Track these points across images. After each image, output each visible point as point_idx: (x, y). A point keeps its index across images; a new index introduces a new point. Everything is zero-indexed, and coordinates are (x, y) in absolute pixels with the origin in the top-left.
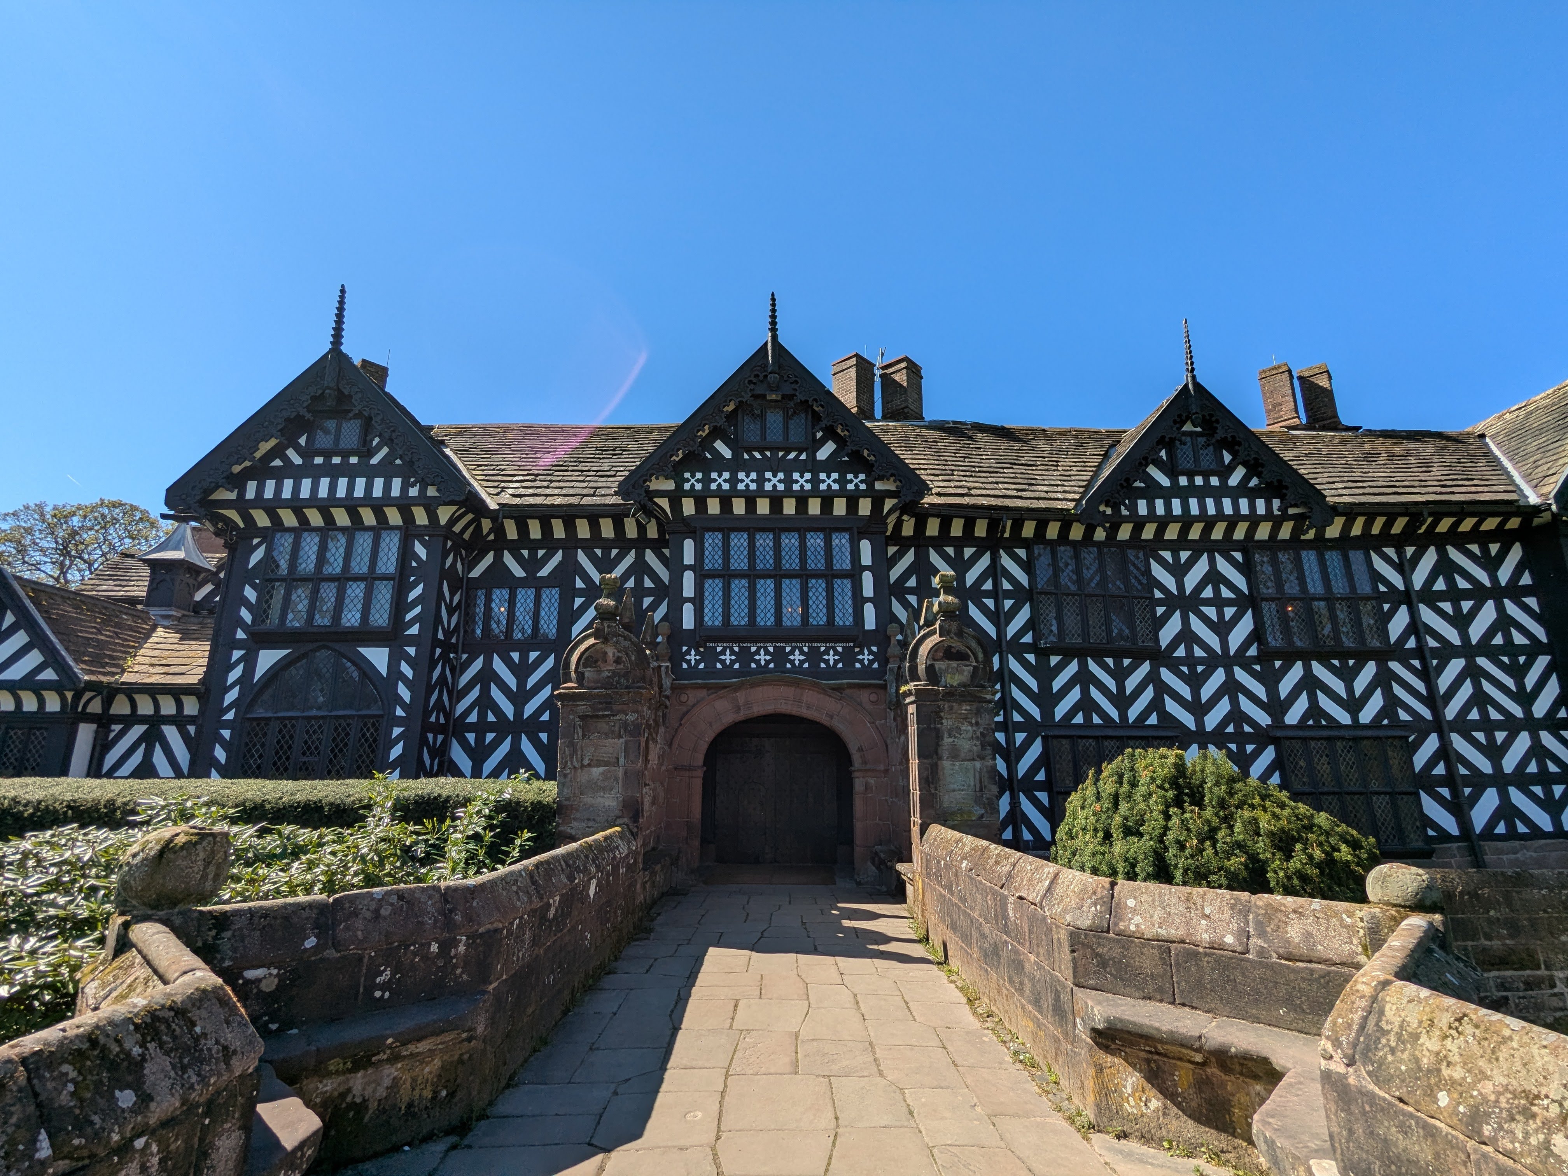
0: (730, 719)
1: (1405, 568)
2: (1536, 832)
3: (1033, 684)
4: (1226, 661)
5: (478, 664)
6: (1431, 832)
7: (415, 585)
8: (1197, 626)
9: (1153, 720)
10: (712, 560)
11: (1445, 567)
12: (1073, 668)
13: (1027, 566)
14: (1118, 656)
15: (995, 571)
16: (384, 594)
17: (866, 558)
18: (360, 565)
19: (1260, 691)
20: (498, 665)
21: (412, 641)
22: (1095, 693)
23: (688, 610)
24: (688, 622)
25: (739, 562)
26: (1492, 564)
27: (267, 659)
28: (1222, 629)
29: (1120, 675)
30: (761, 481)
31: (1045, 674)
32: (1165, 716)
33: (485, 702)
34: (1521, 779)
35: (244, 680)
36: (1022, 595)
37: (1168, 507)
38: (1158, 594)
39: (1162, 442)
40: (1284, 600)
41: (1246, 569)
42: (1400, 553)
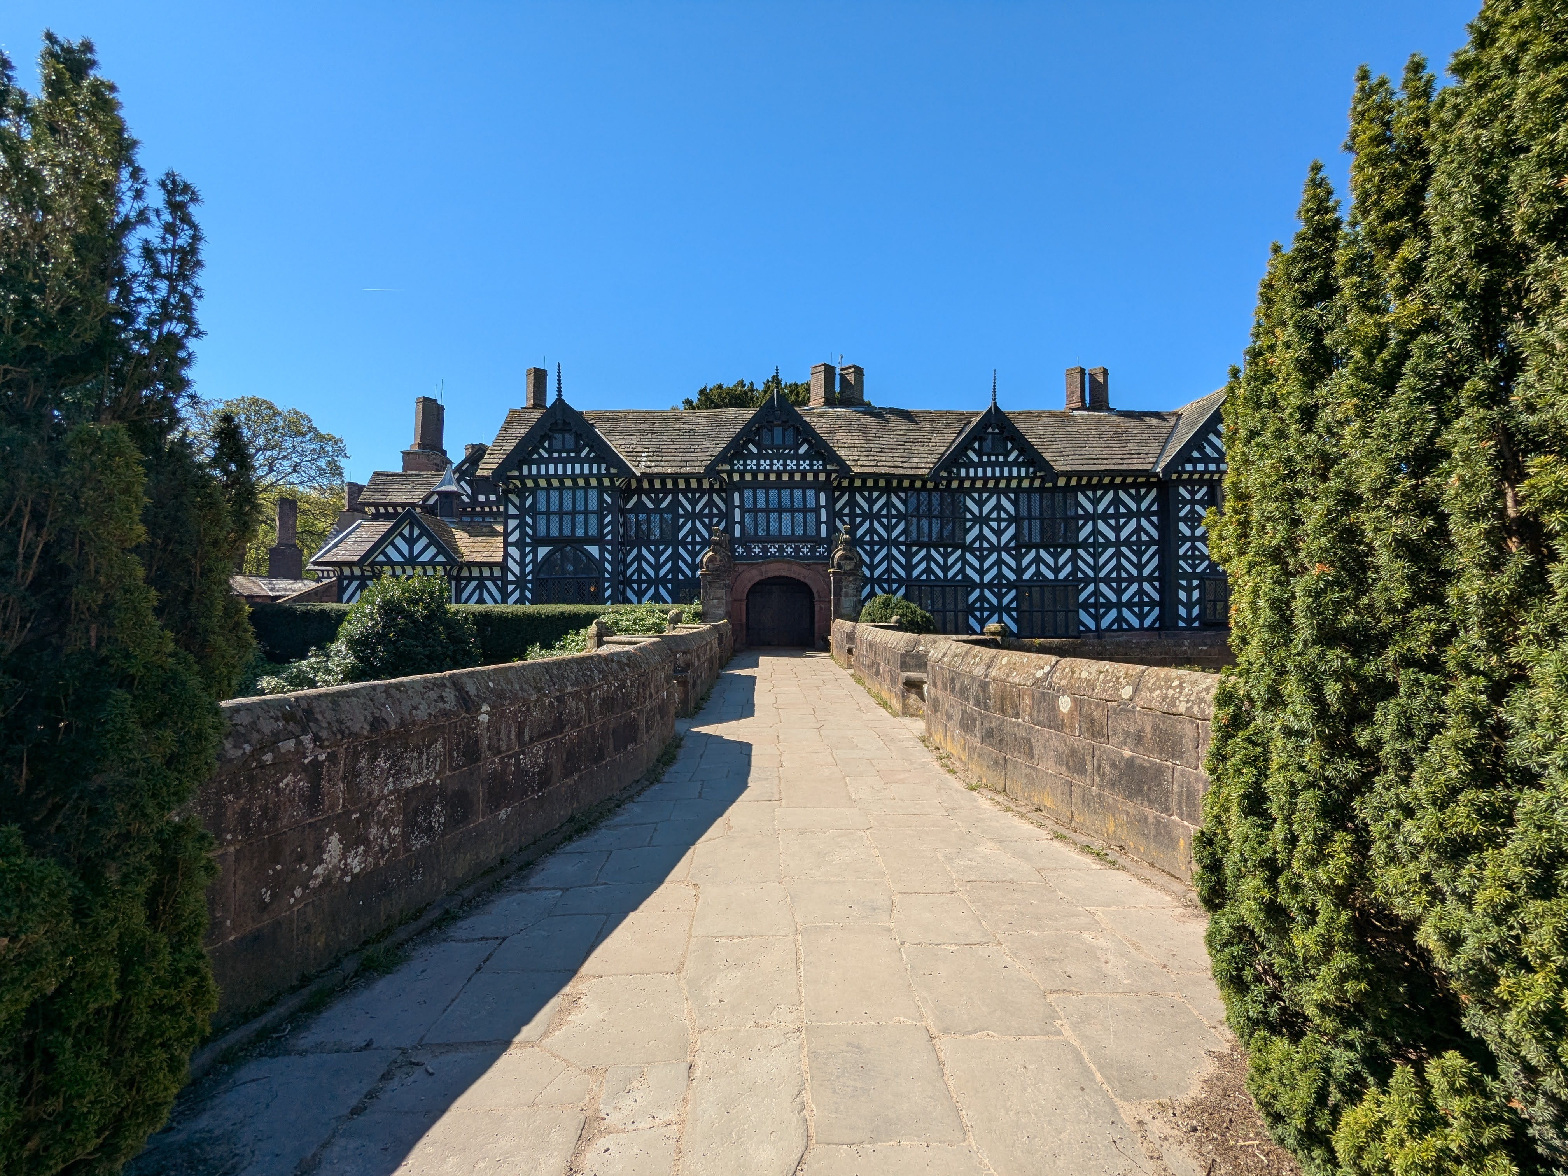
0: (758, 579)
1: (1095, 502)
2: (1131, 627)
3: (903, 561)
4: (998, 549)
5: (635, 552)
6: (1081, 628)
7: (607, 516)
8: (987, 532)
9: (959, 577)
10: (748, 504)
11: (1116, 501)
12: (923, 552)
13: (904, 502)
14: (945, 547)
15: (888, 504)
16: (593, 520)
17: (823, 502)
18: (580, 506)
19: (1013, 564)
20: (645, 552)
21: (608, 543)
22: (933, 565)
23: (737, 528)
24: (738, 534)
25: (761, 504)
26: (1138, 500)
27: (543, 551)
28: (999, 533)
29: (945, 556)
30: (772, 465)
31: (909, 556)
32: (965, 576)
33: (640, 570)
34: (1130, 605)
35: (533, 561)
36: (900, 516)
37: (976, 472)
38: (969, 516)
39: (975, 439)
40: (1030, 518)
41: (1015, 503)
42: (1094, 494)
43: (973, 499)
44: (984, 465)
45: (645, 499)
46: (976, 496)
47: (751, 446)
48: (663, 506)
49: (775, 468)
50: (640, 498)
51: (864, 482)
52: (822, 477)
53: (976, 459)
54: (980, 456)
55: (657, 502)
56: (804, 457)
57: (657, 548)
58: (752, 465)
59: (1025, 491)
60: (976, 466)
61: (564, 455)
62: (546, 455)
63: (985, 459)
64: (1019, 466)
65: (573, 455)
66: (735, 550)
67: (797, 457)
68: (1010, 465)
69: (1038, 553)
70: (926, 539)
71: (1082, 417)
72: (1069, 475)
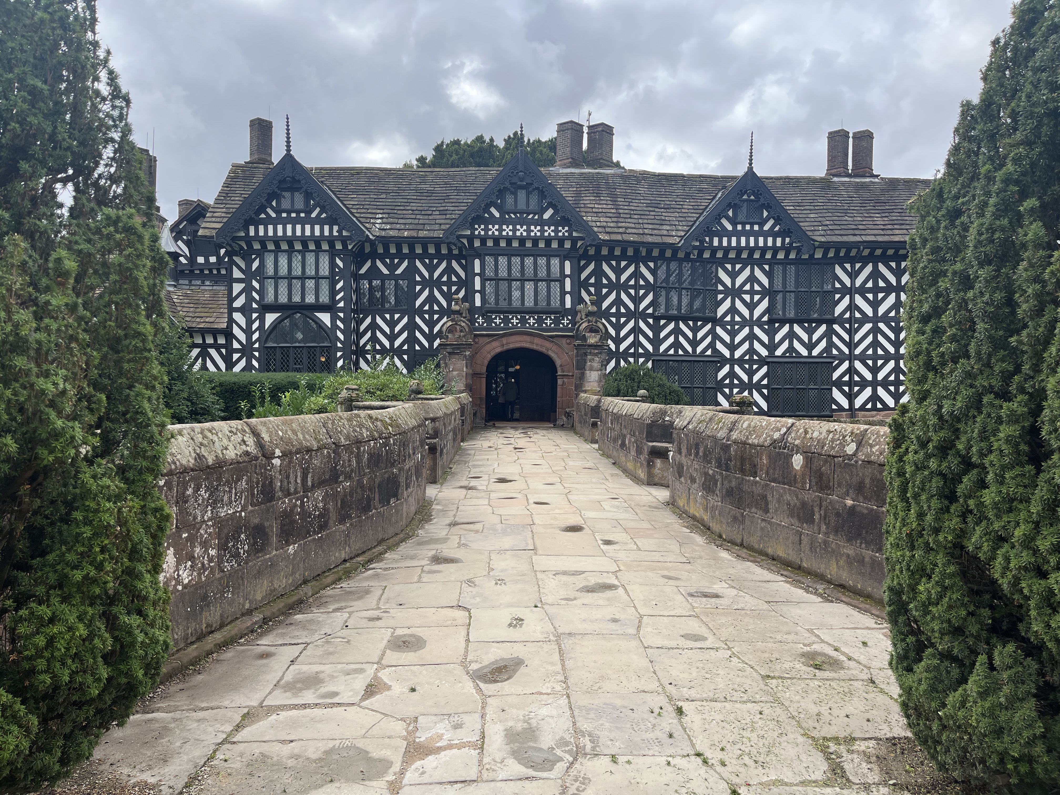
0: (499, 350)
1: (853, 275)
2: (886, 407)
3: (650, 334)
4: (750, 323)
5: (368, 320)
6: (834, 407)
7: (338, 281)
8: (739, 305)
9: (709, 352)
10: (489, 273)
11: (875, 275)
12: (672, 326)
14: (695, 320)
15: (637, 274)
16: (325, 287)
17: (568, 271)
18: (311, 271)
19: (765, 339)
20: (379, 321)
21: (341, 310)
22: (681, 339)
23: (478, 297)
24: (478, 303)
25: (503, 273)
26: (899, 274)
27: (270, 318)
28: (751, 307)
29: (695, 330)
31: (657, 329)
32: (715, 351)
33: (374, 339)
34: (885, 384)
35: (259, 328)
36: (649, 287)
37: (729, 242)
38: (720, 288)
39: (729, 206)
40: (785, 292)
41: (769, 275)
42: (853, 267)
43: (726, 270)
44: (738, 235)
45: (379, 264)
46: (729, 267)
47: (493, 210)
48: (399, 272)
49: (518, 234)
50: (374, 263)
51: (611, 250)
52: (568, 245)
53: (730, 227)
54: (734, 224)
55: (392, 268)
56: (549, 223)
57: (392, 317)
58: (494, 230)
59: (780, 262)
60: (729, 235)
61: (293, 215)
62: (274, 215)
63: (739, 227)
64: (775, 237)
65: (302, 215)
66: (475, 320)
67: (542, 223)
68: (766, 235)
69: (791, 328)
70: (675, 312)
71: (843, 183)
72: (826, 247)
